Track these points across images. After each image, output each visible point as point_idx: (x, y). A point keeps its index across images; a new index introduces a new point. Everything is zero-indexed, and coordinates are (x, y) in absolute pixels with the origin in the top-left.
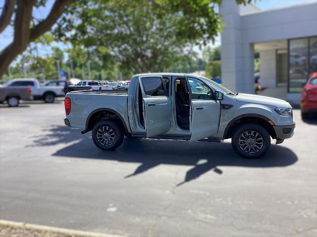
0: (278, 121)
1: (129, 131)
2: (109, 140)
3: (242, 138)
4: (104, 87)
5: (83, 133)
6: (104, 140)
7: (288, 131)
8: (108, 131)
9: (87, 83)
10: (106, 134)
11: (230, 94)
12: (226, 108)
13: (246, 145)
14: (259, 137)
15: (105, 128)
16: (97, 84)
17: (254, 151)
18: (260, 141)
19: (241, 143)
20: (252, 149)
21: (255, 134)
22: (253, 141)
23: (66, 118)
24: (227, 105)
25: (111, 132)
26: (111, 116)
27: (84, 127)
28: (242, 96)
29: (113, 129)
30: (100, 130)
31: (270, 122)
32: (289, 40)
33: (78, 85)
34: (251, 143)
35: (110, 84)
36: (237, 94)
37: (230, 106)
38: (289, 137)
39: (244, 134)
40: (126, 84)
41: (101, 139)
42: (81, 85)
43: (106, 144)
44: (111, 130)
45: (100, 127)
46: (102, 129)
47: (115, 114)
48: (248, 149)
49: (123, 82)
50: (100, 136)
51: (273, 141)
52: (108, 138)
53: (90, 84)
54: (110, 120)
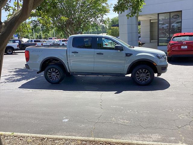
0: (159, 63)
1: (68, 71)
2: (55, 77)
3: (138, 74)
4: (44, 43)
5: (38, 73)
6: (52, 78)
7: (164, 69)
8: (55, 71)
9: (33, 41)
10: (53, 74)
11: (130, 47)
12: (129, 56)
13: (140, 78)
14: (147, 72)
15: (53, 70)
16: (39, 41)
17: (144, 81)
18: (148, 75)
19: (137, 77)
20: (143, 80)
21: (145, 71)
22: (144, 75)
23: (26, 64)
24: (128, 54)
25: (57, 72)
26: (56, 62)
27: (39, 70)
28: (137, 48)
29: (58, 70)
30: (49, 71)
31: (154, 63)
32: (158, 14)
33: (27, 42)
34: (143, 76)
35: (48, 42)
36: (134, 47)
37: (131, 55)
38: (165, 72)
39: (139, 71)
40: (58, 41)
41: (50, 76)
42: (29, 42)
43: (54, 80)
44: (57, 71)
45: (50, 69)
46: (51, 70)
47: (59, 61)
48: (141, 80)
49: (56, 40)
50: (50, 75)
51: (156, 75)
52: (55, 76)
53: (35, 41)
54: (56, 64)
